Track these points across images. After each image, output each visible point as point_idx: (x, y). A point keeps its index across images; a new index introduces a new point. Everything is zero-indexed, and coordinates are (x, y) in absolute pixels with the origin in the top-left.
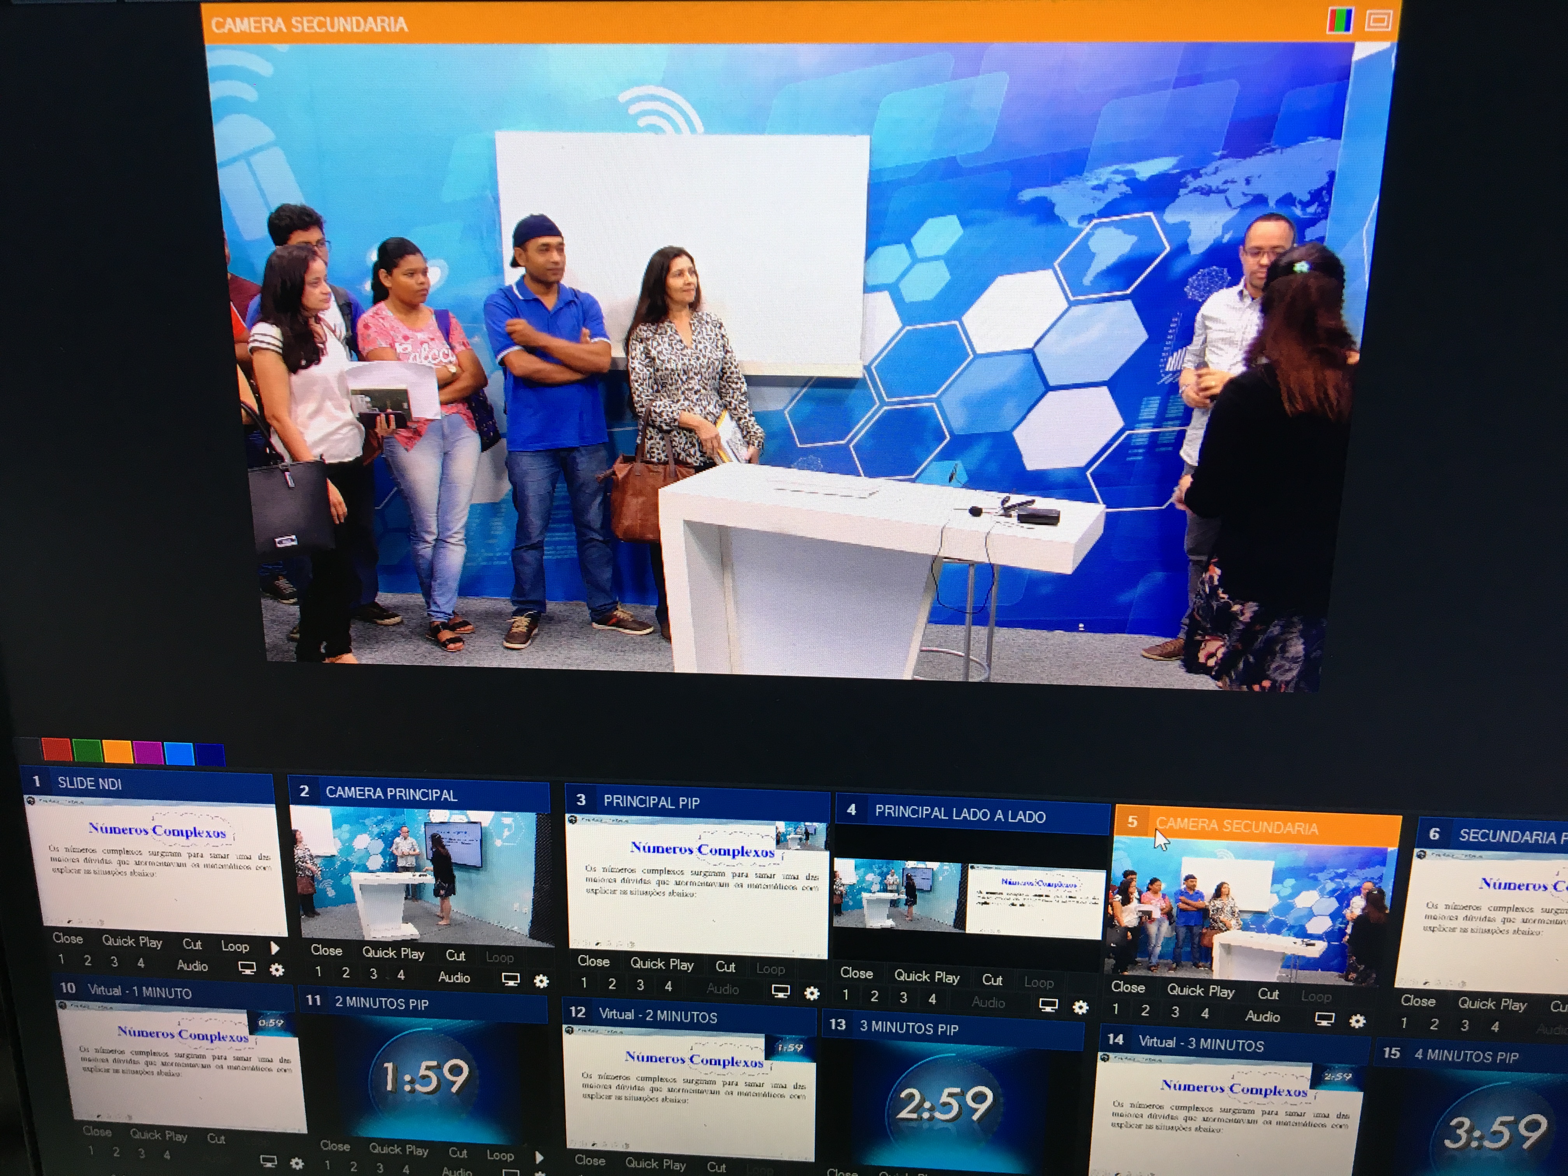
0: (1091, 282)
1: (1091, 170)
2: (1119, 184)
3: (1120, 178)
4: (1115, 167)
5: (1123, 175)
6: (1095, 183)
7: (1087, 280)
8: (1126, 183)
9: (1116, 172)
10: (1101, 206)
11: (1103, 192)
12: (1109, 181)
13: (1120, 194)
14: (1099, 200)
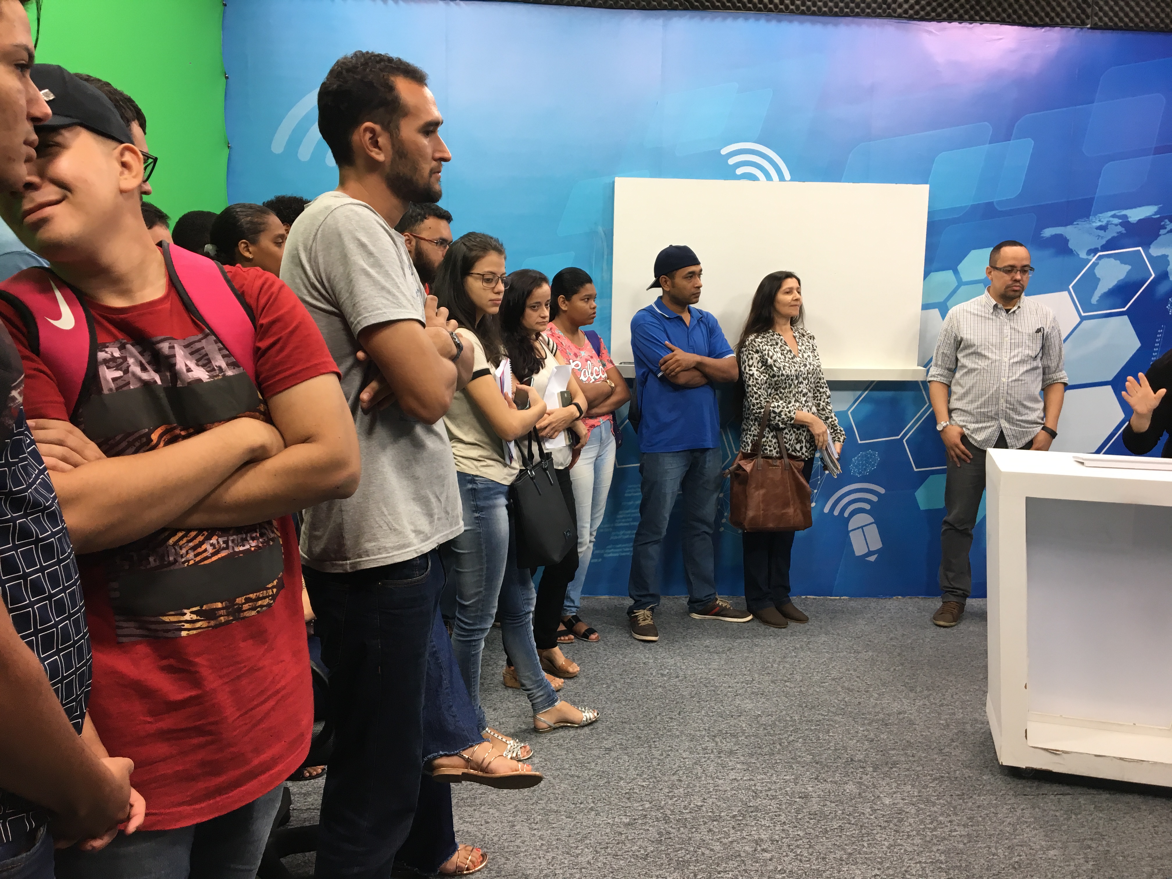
0: (1097, 301)
1: (1095, 215)
2: (1116, 225)
3: (1116, 221)
4: (1113, 213)
5: (1120, 219)
6: (1099, 224)
7: (1095, 300)
8: (1121, 224)
9: (1114, 216)
10: (1103, 242)
11: (1105, 231)
12: (1108, 223)
13: (1118, 233)
14: (1102, 237)
